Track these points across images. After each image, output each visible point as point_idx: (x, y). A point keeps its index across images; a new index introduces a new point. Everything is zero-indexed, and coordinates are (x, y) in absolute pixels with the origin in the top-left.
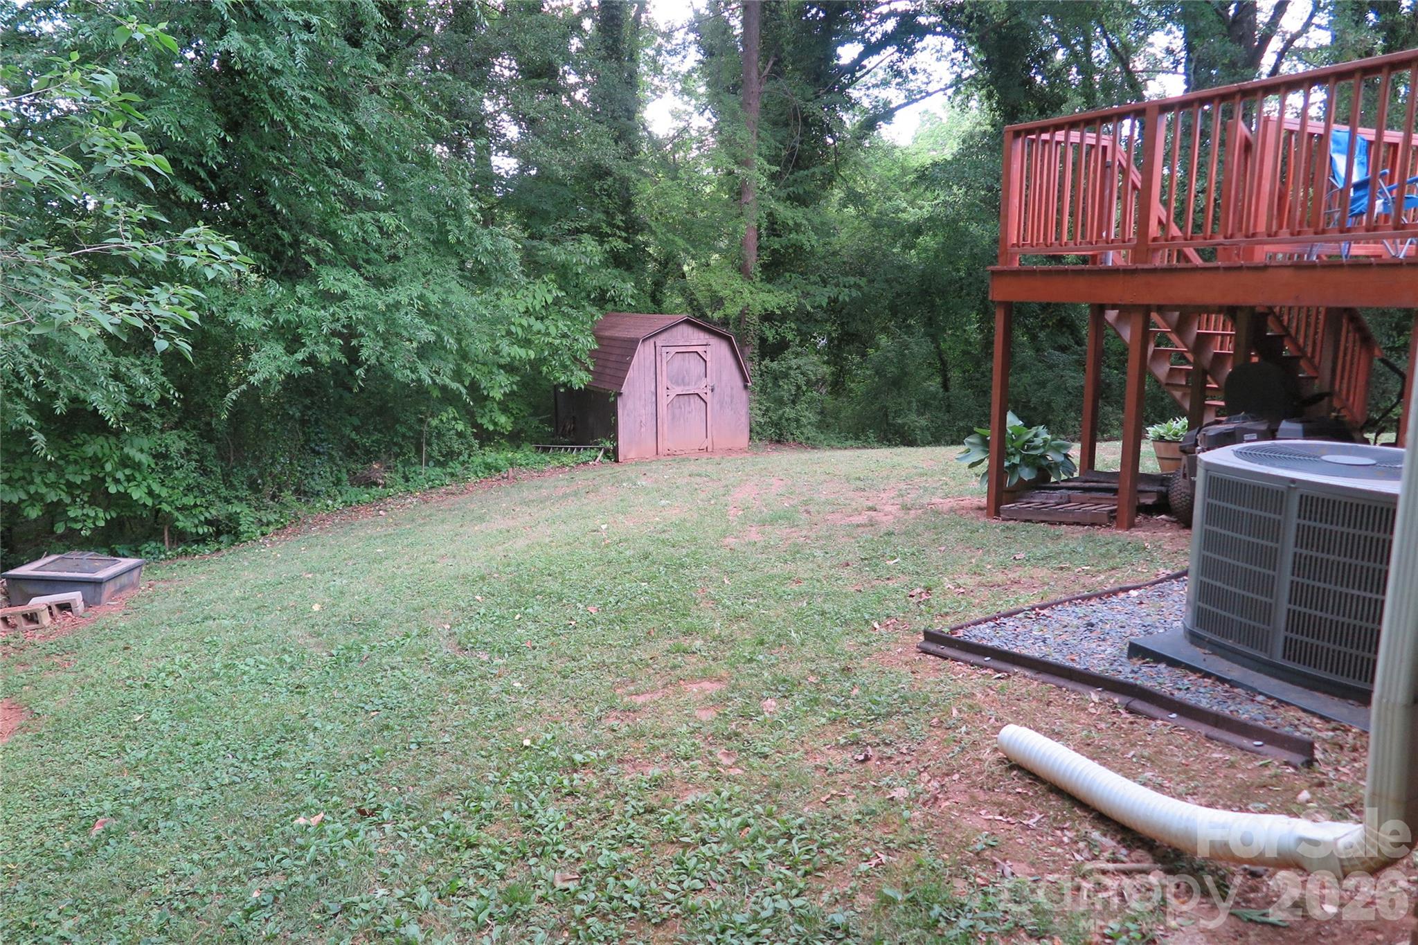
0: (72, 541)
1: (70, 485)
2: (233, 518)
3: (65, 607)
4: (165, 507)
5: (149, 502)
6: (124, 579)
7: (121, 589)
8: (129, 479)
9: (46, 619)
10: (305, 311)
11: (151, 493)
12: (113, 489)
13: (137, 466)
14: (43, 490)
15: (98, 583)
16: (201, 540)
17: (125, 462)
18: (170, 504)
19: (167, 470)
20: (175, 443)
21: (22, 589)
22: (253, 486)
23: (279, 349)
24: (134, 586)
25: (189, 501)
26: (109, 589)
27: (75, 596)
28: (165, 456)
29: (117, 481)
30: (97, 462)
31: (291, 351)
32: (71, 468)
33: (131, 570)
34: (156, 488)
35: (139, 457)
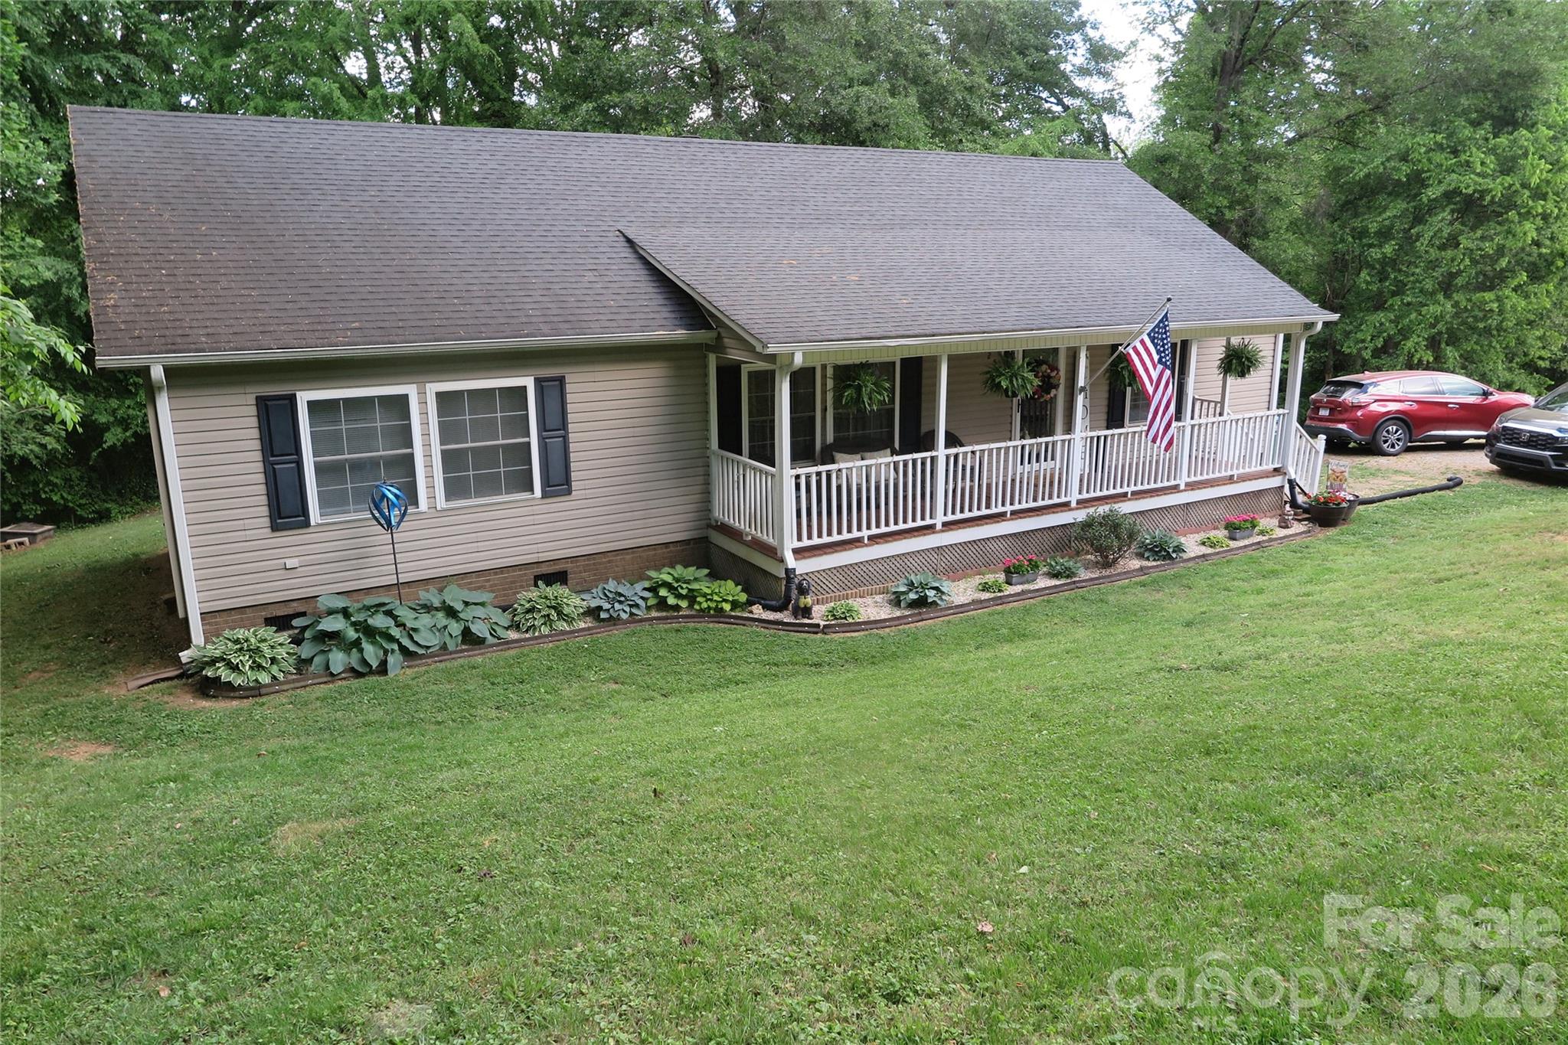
0: (26, 519)
1: (22, 494)
2: (108, 511)
3: (21, 544)
4: (71, 505)
5: (62, 502)
6: (46, 534)
7: (45, 538)
8: (51, 491)
9: (14, 548)
10: (131, 412)
11: (62, 497)
12: (43, 496)
13: (55, 485)
14: (10, 497)
15: (35, 535)
16: (92, 521)
17: (49, 483)
18: (74, 503)
19: (71, 487)
20: (74, 473)
21: (6, 536)
22: (120, 494)
23: (119, 430)
24: (51, 537)
25: (83, 501)
26: (39, 537)
27: (26, 539)
28: (71, 480)
29: (45, 492)
30: (35, 483)
31: (125, 430)
32: (23, 486)
33: (50, 530)
34: (65, 495)
35: (57, 481)
